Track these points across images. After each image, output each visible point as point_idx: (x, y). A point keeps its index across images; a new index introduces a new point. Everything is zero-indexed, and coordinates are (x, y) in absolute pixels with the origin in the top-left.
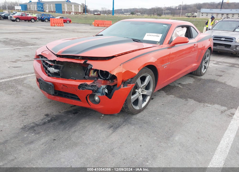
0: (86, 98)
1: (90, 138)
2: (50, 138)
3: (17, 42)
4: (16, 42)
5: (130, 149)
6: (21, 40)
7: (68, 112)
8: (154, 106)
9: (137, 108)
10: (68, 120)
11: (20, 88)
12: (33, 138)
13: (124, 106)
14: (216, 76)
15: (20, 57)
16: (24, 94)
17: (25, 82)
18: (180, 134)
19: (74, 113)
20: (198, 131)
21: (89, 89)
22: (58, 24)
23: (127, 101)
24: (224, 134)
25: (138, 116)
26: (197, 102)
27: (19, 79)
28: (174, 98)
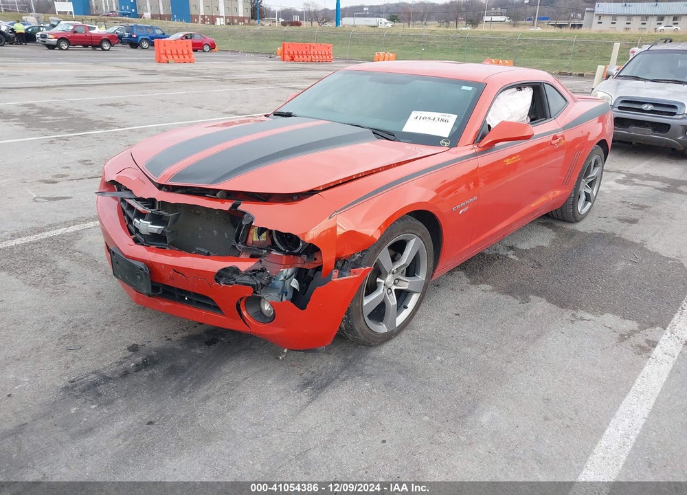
0: (238, 306)
1: (249, 417)
2: (140, 417)
3: (61, 116)
4: (58, 118)
5: (353, 452)
6: (71, 109)
7: (191, 340)
8: (432, 320)
9: (382, 328)
10: (190, 364)
11: (63, 264)
12: (93, 417)
13: (343, 325)
14: (619, 223)
15: (67, 167)
16: (74, 283)
17: (78, 245)
18: (497, 406)
19: (209, 343)
20: (546, 397)
21: (244, 284)
22: (176, 57)
23: (352, 311)
24: (619, 406)
25: (385, 350)
26: (554, 308)
27: (62, 236)
28: (491, 295)
